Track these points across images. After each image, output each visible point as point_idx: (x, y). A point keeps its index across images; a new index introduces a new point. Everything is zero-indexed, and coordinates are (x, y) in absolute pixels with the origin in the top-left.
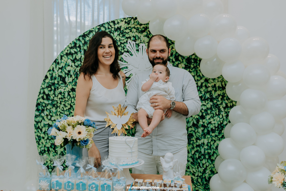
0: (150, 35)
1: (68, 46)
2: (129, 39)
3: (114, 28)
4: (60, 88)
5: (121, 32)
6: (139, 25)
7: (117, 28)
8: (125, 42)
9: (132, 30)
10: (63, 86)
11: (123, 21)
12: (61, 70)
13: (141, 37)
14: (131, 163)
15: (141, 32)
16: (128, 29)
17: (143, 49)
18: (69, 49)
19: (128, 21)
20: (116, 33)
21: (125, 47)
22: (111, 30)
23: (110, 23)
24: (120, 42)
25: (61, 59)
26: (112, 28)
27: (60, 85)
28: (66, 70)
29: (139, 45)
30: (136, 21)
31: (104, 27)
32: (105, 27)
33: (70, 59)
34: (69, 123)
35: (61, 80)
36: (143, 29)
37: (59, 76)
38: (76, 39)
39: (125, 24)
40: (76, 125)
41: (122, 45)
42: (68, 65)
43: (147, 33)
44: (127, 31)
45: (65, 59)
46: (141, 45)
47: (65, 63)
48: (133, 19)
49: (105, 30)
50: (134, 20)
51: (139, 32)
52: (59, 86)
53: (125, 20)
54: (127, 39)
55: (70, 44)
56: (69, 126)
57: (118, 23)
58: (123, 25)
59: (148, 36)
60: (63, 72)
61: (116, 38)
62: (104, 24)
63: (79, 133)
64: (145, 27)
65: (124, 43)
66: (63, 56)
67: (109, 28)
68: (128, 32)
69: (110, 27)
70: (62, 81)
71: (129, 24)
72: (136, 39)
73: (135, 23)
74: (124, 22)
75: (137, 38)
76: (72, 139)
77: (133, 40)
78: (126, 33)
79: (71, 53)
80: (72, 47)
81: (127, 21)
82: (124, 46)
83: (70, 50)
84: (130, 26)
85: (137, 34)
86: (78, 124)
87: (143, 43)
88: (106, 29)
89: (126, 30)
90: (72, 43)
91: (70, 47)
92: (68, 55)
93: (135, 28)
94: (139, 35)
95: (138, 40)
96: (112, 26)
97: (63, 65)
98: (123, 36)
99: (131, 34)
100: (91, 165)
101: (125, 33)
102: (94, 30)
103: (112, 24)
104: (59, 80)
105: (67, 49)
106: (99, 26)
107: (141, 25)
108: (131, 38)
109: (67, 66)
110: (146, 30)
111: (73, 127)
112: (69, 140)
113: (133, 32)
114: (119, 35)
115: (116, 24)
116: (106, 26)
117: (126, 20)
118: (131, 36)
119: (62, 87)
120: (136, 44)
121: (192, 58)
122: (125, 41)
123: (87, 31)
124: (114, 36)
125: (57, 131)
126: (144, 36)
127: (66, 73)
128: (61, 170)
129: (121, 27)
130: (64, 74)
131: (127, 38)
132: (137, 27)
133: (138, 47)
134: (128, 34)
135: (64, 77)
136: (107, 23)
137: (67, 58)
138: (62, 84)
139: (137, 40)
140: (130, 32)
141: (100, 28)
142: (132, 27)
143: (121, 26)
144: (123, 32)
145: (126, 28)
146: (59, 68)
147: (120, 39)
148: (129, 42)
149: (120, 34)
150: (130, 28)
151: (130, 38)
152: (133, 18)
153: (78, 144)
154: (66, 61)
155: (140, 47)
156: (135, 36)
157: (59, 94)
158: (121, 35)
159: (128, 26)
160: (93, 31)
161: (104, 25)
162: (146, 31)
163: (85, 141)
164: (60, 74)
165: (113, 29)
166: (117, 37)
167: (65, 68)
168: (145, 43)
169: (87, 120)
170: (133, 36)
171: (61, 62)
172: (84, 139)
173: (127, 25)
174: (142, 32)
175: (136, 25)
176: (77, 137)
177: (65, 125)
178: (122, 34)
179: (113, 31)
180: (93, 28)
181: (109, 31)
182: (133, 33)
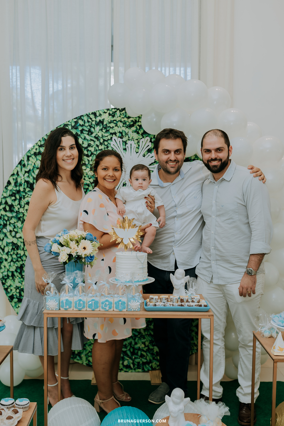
0: (141, 131)
1: (37, 143)
2: (114, 135)
3: (95, 121)
4: (28, 197)
5: (104, 127)
6: (126, 117)
7: (99, 121)
8: (110, 139)
9: (117, 125)
10: (31, 194)
11: (107, 112)
12: (28, 173)
13: (128, 133)
14: (142, 280)
15: (128, 127)
16: (113, 122)
17: (131, 147)
18: (37, 147)
19: (113, 113)
20: (98, 128)
21: (109, 145)
22: (91, 124)
23: (90, 114)
24: (103, 139)
25: (28, 160)
26: (93, 121)
27: (27, 193)
28: (35, 174)
29: (127, 142)
30: (123, 113)
31: (82, 120)
32: (84, 120)
33: (39, 160)
34: (71, 238)
35: (28, 187)
36: (132, 123)
37: (26, 181)
38: (47, 135)
39: (109, 117)
40: (80, 240)
41: (106, 143)
42: (37, 167)
43: (137, 128)
44: (112, 125)
45: (33, 160)
46: (129, 142)
47: (33, 165)
48: (118, 111)
49: (83, 124)
50: (120, 111)
51: (127, 126)
52: (26, 195)
53: (108, 112)
54: (111, 136)
55: (40, 140)
56: (72, 241)
57: (100, 115)
58: (106, 118)
59: (138, 132)
60: (30, 176)
61: (98, 134)
62: (82, 116)
63: (84, 248)
64: (134, 121)
65: (108, 140)
66: (31, 156)
67: (88, 122)
68: (113, 127)
69: (90, 120)
70: (30, 188)
71: (113, 116)
72: (122, 136)
73: (121, 116)
74: (107, 114)
75: (124, 134)
76: (77, 255)
77: (119, 137)
78: (111, 128)
79: (41, 153)
80: (42, 145)
81: (111, 113)
82: (107, 144)
83: (39, 148)
84: (115, 119)
85: (124, 129)
86: (82, 239)
87: (132, 140)
88: (85, 123)
89: (110, 124)
90: (41, 140)
91: (40, 145)
92: (37, 155)
93: (121, 121)
94: (127, 130)
95: (126, 137)
96: (93, 119)
97: (30, 167)
98: (107, 131)
99: (116, 129)
100: (103, 281)
101: (109, 128)
102: (70, 124)
103: (92, 116)
104: (26, 186)
105: (35, 148)
106: (76, 118)
107: (129, 118)
108: (117, 134)
109: (35, 168)
110: (135, 124)
111: (77, 242)
112: (74, 256)
113: (119, 126)
114: (102, 130)
115: (98, 116)
116: (85, 118)
117: (111, 111)
118: (117, 132)
119: (29, 196)
120: (123, 141)
121: (191, 159)
122: (109, 137)
123: (60, 125)
124: (96, 132)
125: (60, 247)
126: (132, 132)
127: (34, 179)
128: (71, 287)
129: (104, 121)
130: (31, 179)
131: (112, 134)
132: (124, 121)
133: (126, 145)
134: (113, 129)
135: (32, 182)
136: (87, 115)
137: (35, 159)
138: (29, 191)
139: (124, 136)
140: (116, 126)
141: (78, 122)
142: (117, 121)
143: (104, 119)
144: (107, 126)
145: (110, 121)
146: (26, 172)
147: (102, 135)
148: (115, 139)
149: (103, 128)
150: (115, 122)
151: (115, 133)
152: (119, 109)
153: (83, 260)
154: (34, 163)
155: (128, 145)
156: (121, 131)
157: (26, 204)
158: (104, 131)
159: (112, 119)
160: (68, 124)
161: (82, 118)
162: (135, 126)
163: (91, 257)
164: (27, 179)
165: (94, 123)
166: (98, 132)
167: (33, 172)
168: (134, 140)
169: (89, 234)
170: (118, 132)
171: (28, 164)
172: (90, 255)
173: (111, 117)
174: (130, 126)
175: (122, 118)
176: (82, 253)
177: (68, 240)
178: (105, 129)
179: (94, 125)
180: (69, 121)
181: (89, 125)
182: (120, 128)
